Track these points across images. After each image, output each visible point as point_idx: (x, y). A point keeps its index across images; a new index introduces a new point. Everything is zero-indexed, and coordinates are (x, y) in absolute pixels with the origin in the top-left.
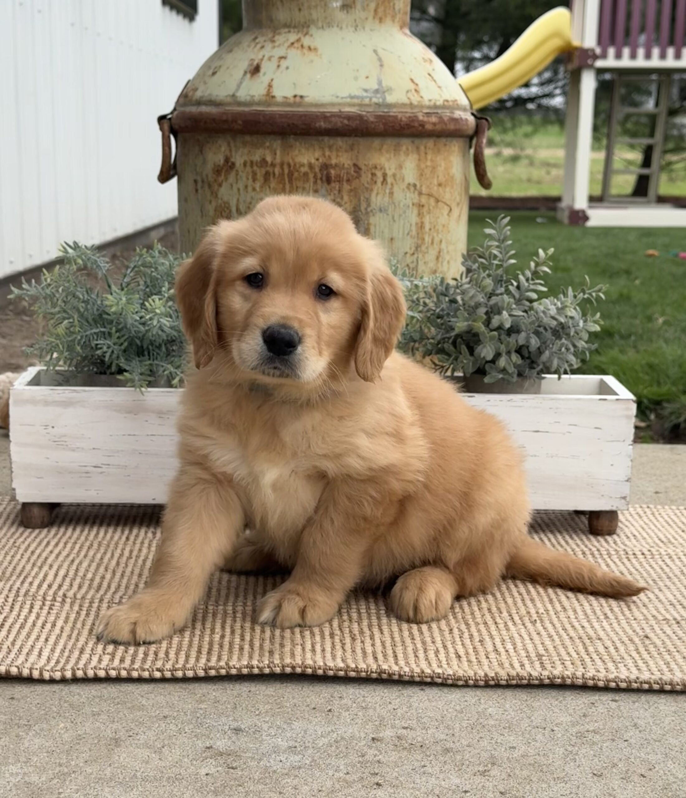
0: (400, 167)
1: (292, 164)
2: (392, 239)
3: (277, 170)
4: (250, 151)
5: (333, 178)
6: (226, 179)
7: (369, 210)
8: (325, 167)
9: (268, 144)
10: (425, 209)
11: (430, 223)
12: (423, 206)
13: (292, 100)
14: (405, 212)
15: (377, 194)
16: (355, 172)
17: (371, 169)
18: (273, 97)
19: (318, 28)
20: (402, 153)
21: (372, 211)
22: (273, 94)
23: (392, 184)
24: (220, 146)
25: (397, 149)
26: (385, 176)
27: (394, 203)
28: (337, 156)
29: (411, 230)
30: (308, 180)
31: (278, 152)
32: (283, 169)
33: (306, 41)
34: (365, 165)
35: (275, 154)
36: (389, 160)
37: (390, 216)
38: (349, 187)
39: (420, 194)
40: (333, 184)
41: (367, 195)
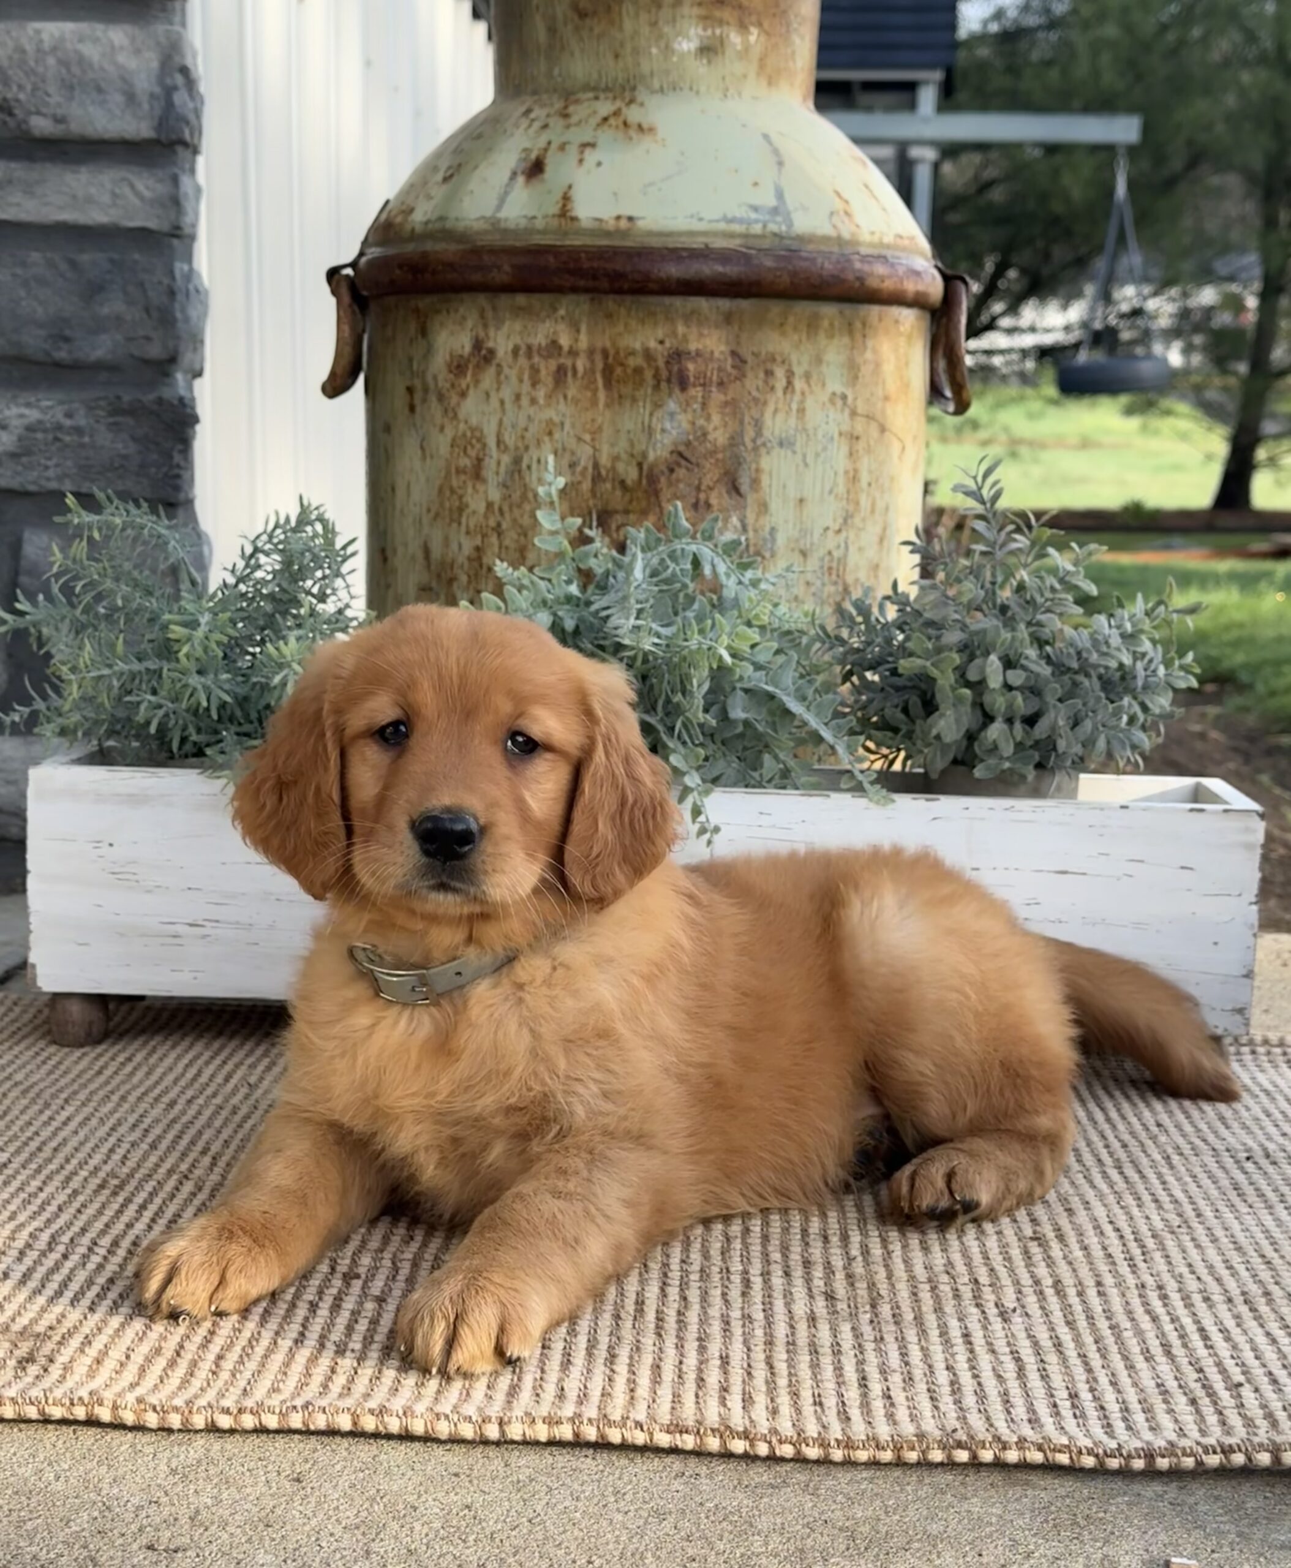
0: (818, 360)
1: (612, 352)
2: (801, 501)
3: (581, 364)
4: (525, 327)
5: (692, 379)
6: (477, 382)
7: (759, 442)
8: (677, 356)
9: (562, 312)
10: (861, 445)
11: (870, 472)
12: (857, 438)
13: (611, 225)
14: (825, 449)
15: (776, 411)
16: (733, 367)
17: (764, 362)
18: (574, 219)
19: (653, 92)
20: (822, 335)
21: (764, 444)
22: (573, 214)
23: (803, 394)
24: (464, 318)
25: (812, 325)
26: (790, 375)
27: (805, 430)
28: (701, 335)
29: (835, 484)
30: (641, 383)
31: (583, 328)
32: (592, 362)
33: (633, 114)
34: (753, 353)
35: (578, 331)
36: (797, 346)
37: (799, 457)
38: (722, 397)
39: (854, 413)
40: (692, 392)
41: (754, 412)
